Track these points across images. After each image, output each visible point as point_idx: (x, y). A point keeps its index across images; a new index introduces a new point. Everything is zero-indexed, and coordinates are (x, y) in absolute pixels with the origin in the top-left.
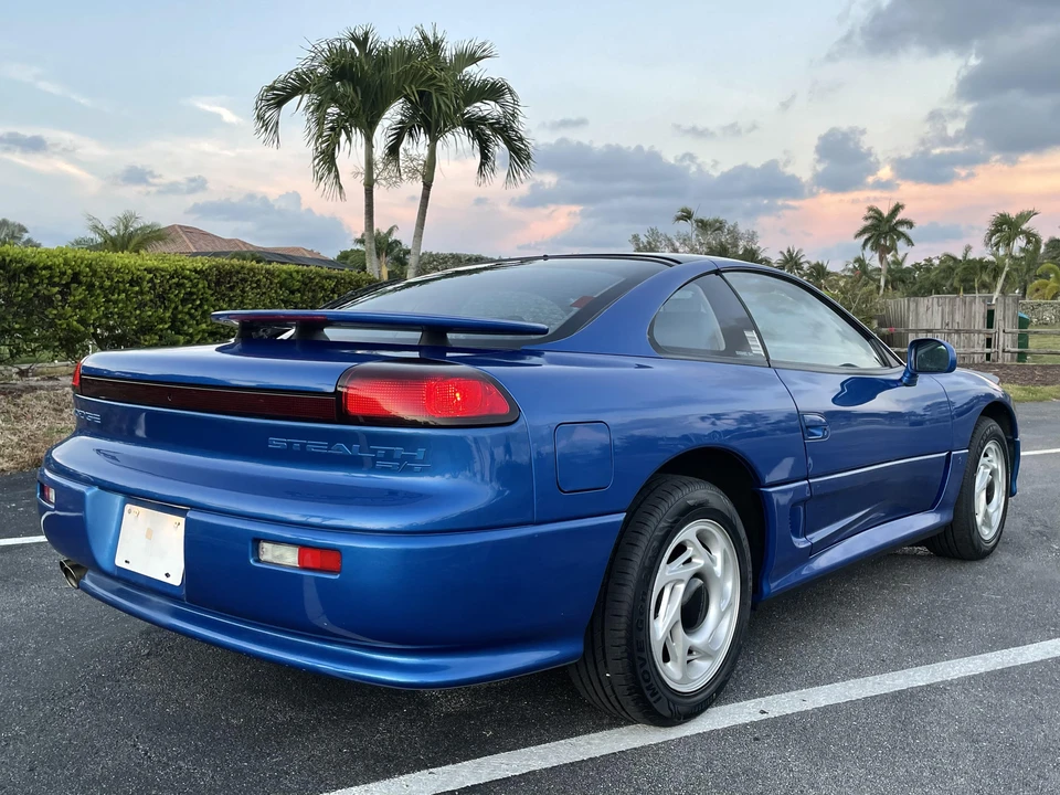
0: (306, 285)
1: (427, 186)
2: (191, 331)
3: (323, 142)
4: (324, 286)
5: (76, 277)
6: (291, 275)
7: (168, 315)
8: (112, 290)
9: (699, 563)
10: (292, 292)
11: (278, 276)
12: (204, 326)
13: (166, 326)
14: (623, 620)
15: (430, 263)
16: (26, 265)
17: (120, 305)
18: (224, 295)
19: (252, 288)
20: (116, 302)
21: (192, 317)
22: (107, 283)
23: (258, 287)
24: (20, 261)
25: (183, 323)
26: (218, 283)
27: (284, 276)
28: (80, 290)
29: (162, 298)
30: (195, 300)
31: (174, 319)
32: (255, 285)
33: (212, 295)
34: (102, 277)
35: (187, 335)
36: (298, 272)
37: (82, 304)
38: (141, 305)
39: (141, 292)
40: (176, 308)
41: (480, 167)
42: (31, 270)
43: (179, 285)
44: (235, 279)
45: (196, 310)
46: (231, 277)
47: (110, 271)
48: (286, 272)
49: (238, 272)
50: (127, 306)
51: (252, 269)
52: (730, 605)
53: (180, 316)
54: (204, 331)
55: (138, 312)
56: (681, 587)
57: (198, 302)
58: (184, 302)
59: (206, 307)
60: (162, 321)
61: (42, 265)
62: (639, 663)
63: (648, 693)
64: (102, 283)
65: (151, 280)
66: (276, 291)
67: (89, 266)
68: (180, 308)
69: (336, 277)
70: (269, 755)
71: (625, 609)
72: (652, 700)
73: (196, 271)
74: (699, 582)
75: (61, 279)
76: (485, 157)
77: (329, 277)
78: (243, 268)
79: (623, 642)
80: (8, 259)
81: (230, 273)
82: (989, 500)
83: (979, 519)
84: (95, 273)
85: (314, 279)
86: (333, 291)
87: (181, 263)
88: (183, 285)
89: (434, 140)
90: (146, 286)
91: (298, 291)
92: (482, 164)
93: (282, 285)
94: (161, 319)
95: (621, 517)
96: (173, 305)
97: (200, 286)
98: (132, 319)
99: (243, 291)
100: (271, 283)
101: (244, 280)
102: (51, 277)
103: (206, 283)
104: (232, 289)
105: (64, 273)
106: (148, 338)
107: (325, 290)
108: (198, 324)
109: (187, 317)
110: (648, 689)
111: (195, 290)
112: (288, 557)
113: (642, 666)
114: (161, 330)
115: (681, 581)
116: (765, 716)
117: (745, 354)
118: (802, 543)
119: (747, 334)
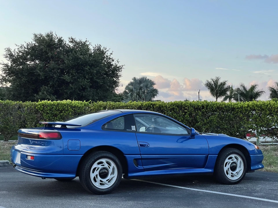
95: (82, 156)
112: (30, 158)
117: (129, 130)
118: (140, 167)
119: (132, 126)
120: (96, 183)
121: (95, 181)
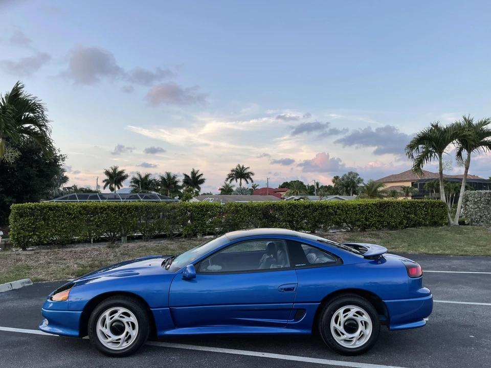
0: (412, 206)
1: (467, 168)
4: (419, 206)
5: (338, 208)
6: (406, 203)
7: (364, 216)
8: (348, 210)
10: (407, 208)
11: (401, 203)
12: (375, 219)
15: (469, 195)
18: (382, 210)
20: (349, 214)
21: (372, 217)
22: (347, 209)
25: (369, 219)
26: (380, 207)
28: (340, 211)
29: (362, 212)
31: (366, 218)
32: (393, 207)
33: (378, 210)
37: (340, 215)
38: (356, 214)
39: (356, 211)
40: (367, 214)
42: (328, 207)
43: (367, 208)
44: (386, 205)
45: (373, 215)
47: (347, 206)
48: (404, 202)
49: (387, 203)
50: (352, 215)
51: (391, 202)
53: (368, 217)
55: (355, 216)
57: (373, 213)
58: (369, 212)
59: (376, 214)
60: (362, 218)
61: (330, 206)
64: (345, 209)
65: (359, 208)
66: (401, 208)
67: (342, 205)
73: (373, 204)
75: (334, 209)
77: (422, 202)
80: (322, 205)
81: (384, 204)
84: (343, 207)
86: (424, 207)
87: (368, 202)
88: (369, 208)
89: (470, 152)
90: (357, 209)
91: (409, 207)
93: (402, 206)
97: (374, 208)
99: (389, 209)
100: (399, 206)
101: (389, 205)
102: (332, 208)
103: (376, 207)
104: (385, 208)
105: (335, 207)
111: (372, 209)
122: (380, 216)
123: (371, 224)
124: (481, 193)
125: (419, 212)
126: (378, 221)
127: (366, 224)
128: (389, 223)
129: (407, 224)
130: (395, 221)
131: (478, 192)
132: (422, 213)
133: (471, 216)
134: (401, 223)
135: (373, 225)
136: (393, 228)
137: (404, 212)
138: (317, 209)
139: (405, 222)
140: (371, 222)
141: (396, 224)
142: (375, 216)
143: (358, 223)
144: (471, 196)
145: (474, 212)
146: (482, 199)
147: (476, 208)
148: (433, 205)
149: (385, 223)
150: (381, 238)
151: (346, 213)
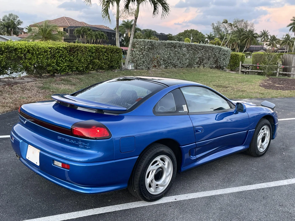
0: (97, 51)
1: (136, 18)
2: (62, 65)
3: (104, 6)
4: (102, 51)
5: (28, 51)
6: (92, 48)
7: (55, 61)
8: (39, 54)
9: (160, 165)
10: (93, 53)
11: (88, 48)
12: (65, 64)
13: (55, 64)
14: (138, 179)
15: (136, 42)
16: (14, 48)
17: (41, 59)
18: (72, 54)
19: (80, 52)
20: (40, 58)
21: (62, 61)
22: (37, 53)
23: (82, 52)
24: (13, 47)
25: (60, 63)
26: (70, 51)
27: (90, 48)
28: (30, 55)
29: (54, 56)
30: (63, 56)
31: (57, 62)
32: (81, 51)
33: (68, 55)
34: (36, 51)
35: (61, 67)
36: (94, 47)
37: (30, 59)
38: (47, 59)
39: (47, 55)
40: (58, 59)
41: (154, 12)
42: (16, 49)
43: (58, 52)
44: (75, 50)
45: (63, 59)
46: (74, 49)
47: (38, 49)
48: (91, 47)
49: (76, 48)
50: (43, 59)
51: (80, 47)
52: (170, 174)
53: (59, 61)
54: (66, 65)
55: (46, 61)
56: (155, 171)
57: (64, 57)
58: (60, 57)
59: (66, 58)
60: (53, 63)
61: (19, 48)
62: (141, 189)
63: (144, 195)
64: (36, 53)
65: (50, 51)
66: (87, 53)
67: (32, 48)
68: (59, 59)
69: (106, 48)
70: (59, 202)
71: (138, 177)
72: (145, 197)
73: (63, 48)
74: (161, 169)
75: (24, 52)
76: (155, 9)
77: (104, 48)
78: (77, 46)
79: (138, 184)
80: (9, 47)
81: (74, 48)
82: (263, 141)
83: (259, 147)
84: (34, 49)
85: (99, 49)
86: (105, 52)
87: (59, 45)
88: (60, 52)
89: (139, 4)
90: (49, 53)
92: (154, 11)
93: (89, 51)
94: (53, 62)
95: (137, 157)
96: (57, 58)
97: (65, 52)
98: (45, 63)
99: (78, 53)
100: (86, 51)
101: (78, 50)
102: (22, 51)
103: (66, 51)
104: (74, 52)
105: (25, 50)
106: (49, 68)
107: (103, 52)
108: (64, 63)
109: (61, 62)
110: (144, 194)
111: (63, 53)
112: (60, 165)
113: (142, 189)
114: (53, 65)
115: (155, 170)
116: (176, 200)
117: (182, 111)
118: (194, 158)
119: (183, 106)
120: (151, 188)
121: (150, 186)
122: (70, 61)
123: (61, 69)
124: (145, 41)
125: (101, 57)
126: (68, 66)
127: (57, 70)
128: (77, 68)
129: (92, 68)
130: (82, 66)
131: (143, 41)
132: (103, 58)
133: (136, 61)
134: (87, 68)
135: (63, 71)
136: (81, 72)
137: (90, 56)
138: (3, 52)
139: (91, 66)
140: (62, 67)
141: (83, 69)
142: (66, 60)
143: (50, 68)
144: (138, 44)
145: (139, 58)
146: (146, 47)
147: (141, 54)
148: (112, 51)
149: (74, 68)
150: (74, 85)
151: (37, 57)
